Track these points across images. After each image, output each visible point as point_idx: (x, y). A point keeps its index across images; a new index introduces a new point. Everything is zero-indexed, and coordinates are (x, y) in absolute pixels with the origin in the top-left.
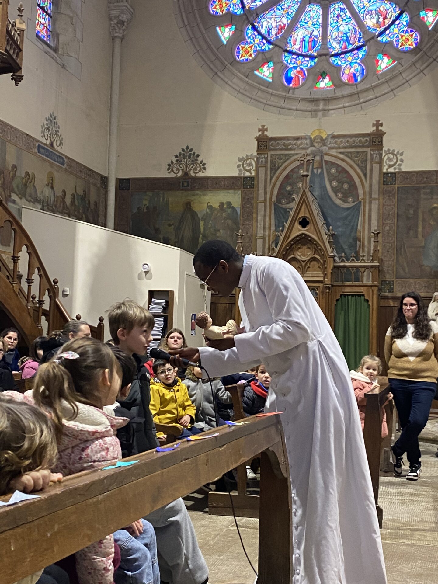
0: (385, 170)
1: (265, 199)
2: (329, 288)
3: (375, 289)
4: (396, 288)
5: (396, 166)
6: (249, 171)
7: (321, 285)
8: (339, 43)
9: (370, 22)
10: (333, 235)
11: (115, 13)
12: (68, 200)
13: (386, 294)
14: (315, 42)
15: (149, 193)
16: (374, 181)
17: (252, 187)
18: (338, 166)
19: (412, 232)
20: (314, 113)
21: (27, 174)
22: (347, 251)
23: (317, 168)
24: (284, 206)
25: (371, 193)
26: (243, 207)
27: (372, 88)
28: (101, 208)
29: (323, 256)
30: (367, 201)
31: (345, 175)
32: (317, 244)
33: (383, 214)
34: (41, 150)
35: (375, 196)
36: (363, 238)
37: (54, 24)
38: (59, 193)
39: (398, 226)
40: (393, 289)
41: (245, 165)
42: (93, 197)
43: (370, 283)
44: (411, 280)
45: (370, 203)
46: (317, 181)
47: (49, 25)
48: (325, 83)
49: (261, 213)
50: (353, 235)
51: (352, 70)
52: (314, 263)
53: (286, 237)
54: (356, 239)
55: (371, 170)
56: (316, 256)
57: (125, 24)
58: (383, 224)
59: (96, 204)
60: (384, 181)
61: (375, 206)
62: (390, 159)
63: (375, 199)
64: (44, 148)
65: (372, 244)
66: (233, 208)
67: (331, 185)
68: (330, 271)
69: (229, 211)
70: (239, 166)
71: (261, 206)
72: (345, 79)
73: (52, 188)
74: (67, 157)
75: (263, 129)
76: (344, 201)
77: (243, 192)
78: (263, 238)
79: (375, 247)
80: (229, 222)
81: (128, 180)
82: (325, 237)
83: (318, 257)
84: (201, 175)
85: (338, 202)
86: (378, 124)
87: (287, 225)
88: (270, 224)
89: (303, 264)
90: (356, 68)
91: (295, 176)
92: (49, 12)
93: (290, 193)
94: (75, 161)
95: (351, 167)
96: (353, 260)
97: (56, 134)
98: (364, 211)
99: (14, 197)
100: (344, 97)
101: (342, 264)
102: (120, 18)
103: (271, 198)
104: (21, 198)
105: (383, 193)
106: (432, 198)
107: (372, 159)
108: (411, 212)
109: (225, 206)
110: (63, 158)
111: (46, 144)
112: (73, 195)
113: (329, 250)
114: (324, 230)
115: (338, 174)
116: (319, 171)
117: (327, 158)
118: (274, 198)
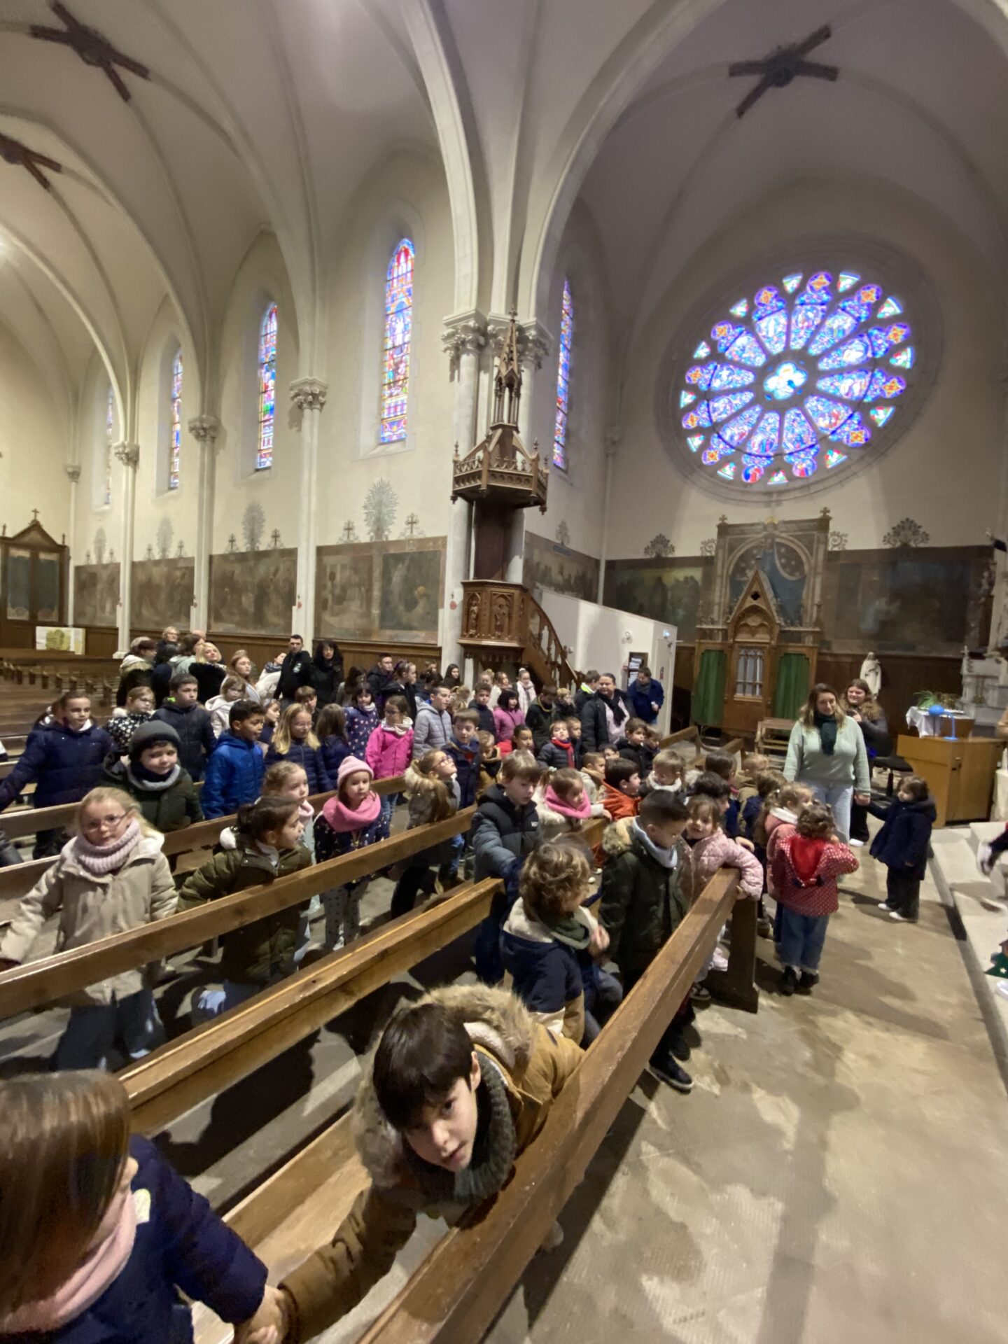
1: (723, 575)
2: (774, 649)
3: (815, 649)
4: (834, 646)
5: (840, 546)
6: (710, 552)
8: (793, 444)
9: (822, 423)
10: (780, 605)
11: (609, 435)
12: (572, 581)
13: (825, 651)
14: (771, 444)
15: (630, 571)
16: (819, 558)
17: (712, 564)
18: (787, 546)
19: (851, 601)
20: (768, 504)
21: (546, 567)
22: (793, 618)
23: (769, 549)
24: (738, 580)
25: (815, 568)
26: (703, 581)
27: (822, 480)
28: (595, 584)
29: (770, 622)
30: (812, 575)
31: (793, 554)
32: (766, 614)
33: (826, 586)
34: (555, 548)
36: (807, 608)
37: (566, 453)
38: (566, 577)
39: (839, 596)
40: (831, 647)
41: (707, 548)
42: (589, 576)
45: (815, 576)
46: (768, 559)
47: (563, 454)
48: (779, 479)
49: (719, 585)
50: (798, 602)
51: (804, 465)
52: (763, 628)
53: (740, 607)
55: (817, 550)
56: (764, 622)
57: (617, 443)
58: (826, 596)
59: (591, 580)
60: (828, 559)
61: (819, 580)
62: (835, 540)
63: (819, 573)
64: (558, 547)
65: (815, 612)
66: (696, 582)
67: (780, 562)
68: (776, 635)
69: (692, 583)
70: (702, 548)
71: (718, 580)
72: (797, 473)
73: (562, 574)
74: (572, 550)
75: (723, 518)
76: (791, 575)
77: (704, 569)
79: (817, 616)
80: (692, 592)
81: (615, 561)
82: (774, 608)
83: (767, 623)
84: (670, 556)
85: (786, 576)
86: (826, 511)
87: (741, 598)
88: (726, 596)
89: (754, 629)
90: (807, 464)
91: (749, 555)
92: (563, 444)
93: (744, 570)
94: (577, 552)
95: (798, 546)
96: (797, 626)
97: (565, 535)
98: (809, 583)
99: (538, 584)
100: (795, 489)
101: (787, 629)
102: (613, 439)
103: (727, 572)
104: (542, 585)
105: (827, 568)
106: (872, 573)
107: (818, 540)
108: (853, 584)
109: (689, 580)
110: (569, 552)
111: (559, 544)
112: (576, 577)
113: (776, 618)
114: (773, 602)
115: (786, 553)
116: (771, 551)
117: (778, 540)
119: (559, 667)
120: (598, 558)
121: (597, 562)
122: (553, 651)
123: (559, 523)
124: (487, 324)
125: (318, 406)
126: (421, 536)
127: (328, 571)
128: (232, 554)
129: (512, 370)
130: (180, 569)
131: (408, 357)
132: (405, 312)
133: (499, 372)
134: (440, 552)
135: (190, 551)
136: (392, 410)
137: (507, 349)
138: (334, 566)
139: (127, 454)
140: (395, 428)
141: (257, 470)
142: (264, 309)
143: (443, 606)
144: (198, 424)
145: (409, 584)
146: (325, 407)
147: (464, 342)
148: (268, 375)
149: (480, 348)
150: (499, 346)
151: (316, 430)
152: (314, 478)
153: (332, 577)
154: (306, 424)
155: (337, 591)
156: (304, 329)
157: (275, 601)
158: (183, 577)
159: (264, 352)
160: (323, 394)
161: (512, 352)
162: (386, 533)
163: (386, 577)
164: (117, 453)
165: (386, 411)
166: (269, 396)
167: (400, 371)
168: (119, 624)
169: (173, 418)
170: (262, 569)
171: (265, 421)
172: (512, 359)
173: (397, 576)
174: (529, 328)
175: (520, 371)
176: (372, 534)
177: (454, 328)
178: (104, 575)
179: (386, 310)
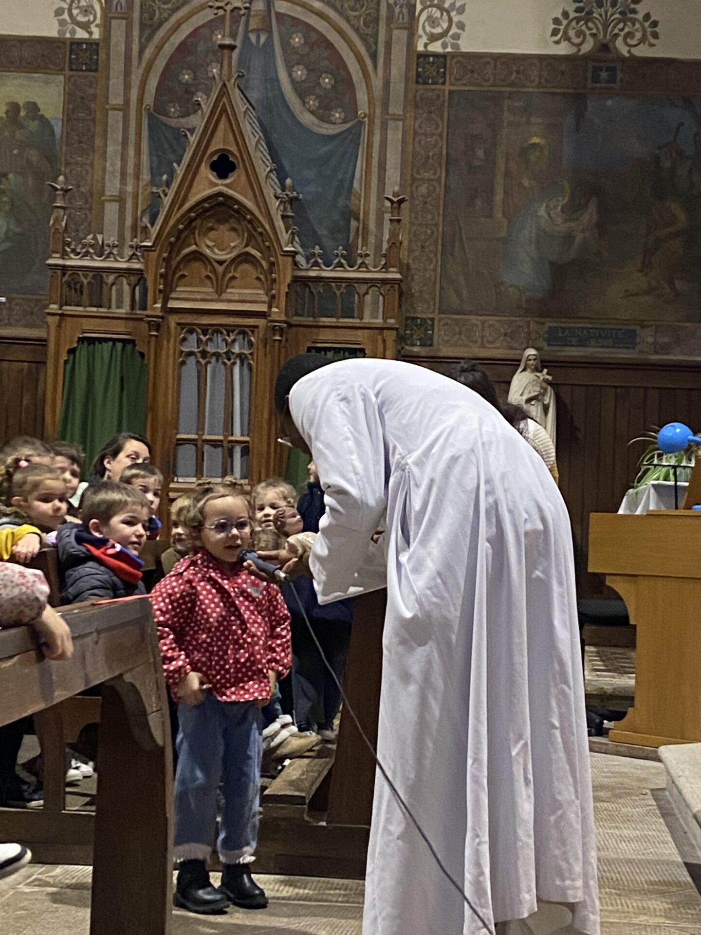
0: (420, 48)
1: (127, 102)
2: (281, 329)
3: (391, 336)
4: (439, 334)
5: (448, 39)
6: (86, 26)
7: (261, 322)
10: (292, 200)
13: (416, 349)
16: (394, 71)
17: (93, 67)
18: (309, 28)
19: (479, 203)
22: (328, 243)
23: (258, 31)
24: (173, 122)
25: (385, 104)
26: (68, 121)
29: (267, 251)
30: (378, 122)
31: (326, 54)
32: (253, 222)
33: (415, 154)
35: (396, 109)
36: (366, 214)
39: (447, 188)
40: (431, 338)
41: (75, 12)
43: (380, 321)
44: (474, 319)
45: (384, 127)
46: (257, 63)
49: (115, 135)
50: (341, 202)
52: (246, 267)
53: (179, 199)
54: (350, 214)
55: (388, 45)
56: (250, 250)
58: (414, 179)
60: (418, 75)
61: (395, 135)
62: (433, 21)
63: (396, 118)
65: (387, 227)
66: (44, 120)
67: (290, 76)
68: (284, 289)
69: (33, 125)
70: (59, 12)
71: (115, 119)
76: (321, 119)
77: (68, 79)
78: (120, 200)
79: (393, 234)
80: (33, 155)
82: (274, 205)
83: (257, 254)
85: (307, 119)
87: (180, 171)
88: (138, 166)
89: (220, 269)
91: (201, 47)
93: (189, 90)
96: (340, 265)
98: (370, 146)
101: (312, 274)
103: (141, 100)
105: (414, 103)
106: (528, 123)
107: (390, 18)
108: (480, 153)
109: (23, 113)
113: (284, 236)
114: (270, 189)
115: (307, 49)
116: (263, 39)
117: (281, 7)
118: (149, 99)
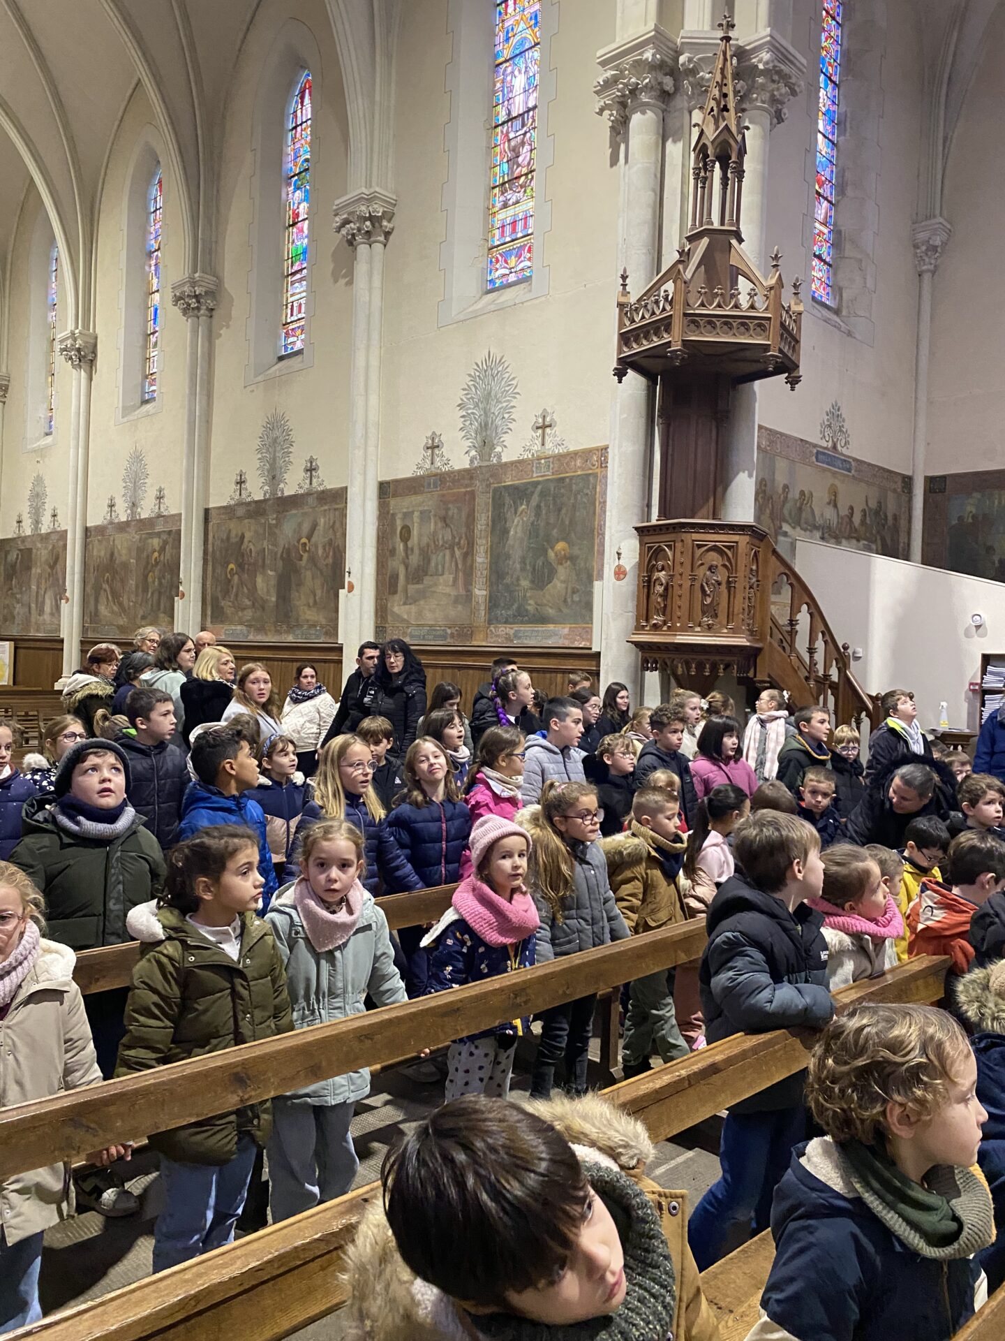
11: (922, 236)
12: (857, 519)
15: (977, 495)
21: (802, 493)
28: (903, 523)
34: (820, 457)
37: (835, 274)
38: (844, 511)
42: (891, 508)
47: (828, 278)
57: (939, 250)
59: (895, 518)
64: (824, 454)
73: (835, 506)
74: (855, 460)
81: (944, 478)
92: (828, 260)
94: (865, 462)
97: (840, 431)
99: (786, 527)
102: (931, 242)
104: (794, 528)
110: (849, 462)
111: (826, 448)
112: (864, 511)
119: (834, 687)
120: (909, 473)
121: (908, 481)
122: (819, 656)
123: (828, 408)
124: (678, 53)
125: (382, 238)
126: (561, 450)
127: (399, 524)
128: (241, 504)
129: (727, 128)
130: (159, 534)
131: (534, 134)
132: (529, 54)
133: (702, 133)
134: (595, 476)
135: (173, 505)
136: (508, 229)
137: (716, 92)
138: (408, 515)
139: (79, 350)
140: (513, 261)
141: (281, 358)
142: (291, 84)
143: (601, 577)
144: (187, 289)
145: (539, 541)
146: (391, 238)
147: (634, 91)
148: (299, 194)
149: (665, 96)
150: (701, 89)
151: (377, 282)
152: (374, 362)
153: (406, 534)
154: (361, 268)
155: (414, 559)
156: (356, 107)
157: (311, 581)
158: (162, 549)
159: (290, 158)
160: (389, 216)
161: (725, 95)
162: (498, 449)
163: (499, 528)
164: (62, 350)
165: (497, 232)
166: (302, 231)
167: (520, 159)
168: (64, 634)
169: (149, 283)
170: (288, 531)
171: (293, 274)
172: (726, 109)
173: (517, 526)
174: (756, 49)
175: (742, 129)
176: (473, 453)
177: (616, 68)
178: (42, 553)
179: (496, 56)
